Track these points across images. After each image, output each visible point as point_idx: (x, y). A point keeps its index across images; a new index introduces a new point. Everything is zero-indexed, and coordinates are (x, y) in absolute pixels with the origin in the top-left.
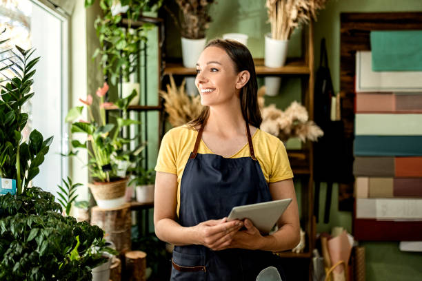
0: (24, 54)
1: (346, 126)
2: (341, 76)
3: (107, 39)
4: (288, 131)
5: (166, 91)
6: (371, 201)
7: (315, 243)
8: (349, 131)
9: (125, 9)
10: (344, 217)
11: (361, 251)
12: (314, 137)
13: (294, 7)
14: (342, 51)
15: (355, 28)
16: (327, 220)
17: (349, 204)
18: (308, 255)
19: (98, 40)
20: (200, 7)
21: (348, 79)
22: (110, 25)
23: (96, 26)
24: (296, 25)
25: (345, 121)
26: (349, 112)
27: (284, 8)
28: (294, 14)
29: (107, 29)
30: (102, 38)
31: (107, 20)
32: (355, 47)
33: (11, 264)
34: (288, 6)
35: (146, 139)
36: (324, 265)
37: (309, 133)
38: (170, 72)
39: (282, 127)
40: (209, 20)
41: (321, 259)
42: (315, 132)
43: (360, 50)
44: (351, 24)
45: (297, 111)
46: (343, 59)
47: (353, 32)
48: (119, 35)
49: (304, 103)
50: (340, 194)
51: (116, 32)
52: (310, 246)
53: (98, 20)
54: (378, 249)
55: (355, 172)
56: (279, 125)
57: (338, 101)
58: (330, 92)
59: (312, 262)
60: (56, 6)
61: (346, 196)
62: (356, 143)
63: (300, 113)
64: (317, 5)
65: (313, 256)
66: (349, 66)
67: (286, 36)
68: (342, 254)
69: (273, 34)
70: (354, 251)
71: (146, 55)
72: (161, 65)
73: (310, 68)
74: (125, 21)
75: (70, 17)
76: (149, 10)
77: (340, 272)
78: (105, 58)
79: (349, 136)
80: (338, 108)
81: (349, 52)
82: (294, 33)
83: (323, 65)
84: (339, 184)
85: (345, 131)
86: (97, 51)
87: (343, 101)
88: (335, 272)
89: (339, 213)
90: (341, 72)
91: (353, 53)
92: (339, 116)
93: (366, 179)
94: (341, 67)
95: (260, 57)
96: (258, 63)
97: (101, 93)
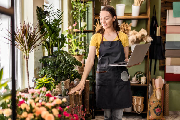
0: (59, 11)
1: (162, 38)
2: (161, 19)
3: (75, 7)
4: (140, 39)
5: (96, 25)
6: (171, 66)
7: (149, 82)
8: (164, 40)
10: (161, 73)
11: (167, 85)
12: (149, 41)
14: (161, 10)
15: (167, 1)
16: (154, 74)
17: (163, 68)
18: (147, 85)
19: (72, 7)
21: (163, 20)
23: (72, 2)
25: (162, 36)
26: (164, 34)
29: (76, 3)
30: (73, 6)
32: (167, 8)
33: (62, 67)
35: (88, 43)
36: (153, 89)
37: (148, 40)
38: (97, 18)
39: (138, 37)
41: (152, 86)
42: (150, 39)
43: (169, 9)
45: (143, 32)
46: (162, 13)
48: (80, 5)
49: (146, 29)
50: (160, 64)
51: (79, 4)
54: (173, 84)
55: (165, 56)
56: (137, 37)
57: (159, 29)
58: (156, 25)
59: (148, 87)
61: (162, 65)
62: (166, 45)
63: (145, 32)
65: (149, 85)
66: (164, 16)
67: (140, 5)
68: (160, 85)
69: (135, 4)
70: (164, 85)
71: (88, 12)
72: (94, 16)
73: (149, 16)
77: (159, 92)
78: (75, 13)
79: (164, 42)
80: (159, 31)
81: (164, 10)
82: (143, 3)
83: (154, 15)
84: (159, 60)
85: (162, 40)
86: (72, 11)
87: (162, 29)
88: (157, 91)
89: (159, 71)
90: (161, 17)
91: (166, 11)
92: (159, 34)
93: (170, 58)
94: (161, 15)
95: (130, 12)
96: (129, 15)
97: (74, 25)
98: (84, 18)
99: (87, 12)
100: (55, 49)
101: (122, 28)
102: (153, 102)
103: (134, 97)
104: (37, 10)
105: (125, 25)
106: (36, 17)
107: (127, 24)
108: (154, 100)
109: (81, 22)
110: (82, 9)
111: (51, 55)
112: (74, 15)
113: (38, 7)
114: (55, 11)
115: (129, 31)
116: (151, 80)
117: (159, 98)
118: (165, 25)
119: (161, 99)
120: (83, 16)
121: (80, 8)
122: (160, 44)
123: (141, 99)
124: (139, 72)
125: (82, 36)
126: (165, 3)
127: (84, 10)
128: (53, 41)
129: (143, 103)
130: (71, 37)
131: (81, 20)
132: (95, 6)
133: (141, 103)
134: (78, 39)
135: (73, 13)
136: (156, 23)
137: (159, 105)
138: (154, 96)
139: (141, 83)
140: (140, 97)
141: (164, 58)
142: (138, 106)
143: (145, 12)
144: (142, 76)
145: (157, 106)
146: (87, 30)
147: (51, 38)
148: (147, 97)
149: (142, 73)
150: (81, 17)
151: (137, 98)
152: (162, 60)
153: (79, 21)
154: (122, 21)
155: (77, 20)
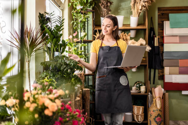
1: (160, 48)
2: (158, 30)
5: (96, 35)
6: (170, 75)
7: (149, 91)
8: (162, 50)
9: (82, 7)
10: (160, 82)
11: (167, 94)
12: (148, 50)
13: (140, 5)
14: (158, 21)
15: (163, 13)
16: (154, 83)
17: (162, 77)
20: (107, 6)
21: (161, 31)
22: (77, 13)
23: (72, 13)
24: (141, 11)
25: (160, 46)
26: (162, 44)
27: (137, 6)
28: (140, 8)
30: (74, 17)
31: (76, 11)
32: (163, 19)
34: (138, 5)
36: (152, 98)
37: (146, 49)
38: (97, 29)
40: (110, 11)
41: (152, 95)
42: (148, 48)
43: (165, 21)
44: (162, 11)
45: (142, 41)
46: (159, 24)
47: (162, 14)
48: (80, 16)
49: (144, 39)
50: (159, 73)
51: (79, 15)
52: (147, 92)
53: (73, 11)
54: (173, 94)
55: (164, 65)
57: (157, 39)
58: (154, 36)
59: (148, 97)
60: (60, 7)
61: (161, 74)
62: (164, 54)
64: (148, 4)
65: (148, 94)
66: (161, 27)
67: (138, 16)
68: (159, 94)
69: (133, 15)
70: (164, 94)
72: (93, 26)
73: (146, 27)
74: (82, 11)
75: (63, 10)
76: (90, 8)
77: (159, 100)
78: (75, 23)
79: (162, 52)
80: (157, 41)
81: (161, 21)
82: (140, 14)
83: (152, 26)
84: (158, 69)
85: (160, 50)
86: (72, 22)
87: (159, 39)
88: (156, 100)
89: (158, 81)
90: (158, 28)
91: (163, 22)
92: (157, 44)
93: (168, 68)
94: (158, 27)
95: (129, 23)
96: (128, 26)
97: (74, 35)
98: (84, 29)
99: (87, 22)
100: (57, 54)
101: (121, 37)
102: (154, 111)
103: (135, 106)
104: (39, 16)
105: (124, 35)
106: (38, 22)
107: (126, 34)
108: (154, 109)
109: (81, 32)
110: (82, 19)
111: (53, 60)
112: (74, 26)
113: (40, 14)
114: (57, 18)
115: (128, 40)
116: (151, 90)
117: (159, 107)
118: (163, 35)
119: (161, 108)
120: (83, 26)
121: (80, 18)
122: (158, 54)
123: (141, 108)
124: (139, 82)
125: (82, 45)
126: (161, 15)
127: (84, 20)
128: (54, 46)
129: (144, 112)
130: (71, 45)
131: (81, 30)
132: (94, 16)
133: (142, 112)
134: (78, 48)
135: (73, 23)
136: (154, 34)
137: (159, 114)
138: (155, 105)
139: (141, 93)
140: (140, 107)
141: (162, 68)
142: (138, 115)
143: (143, 23)
144: (142, 85)
145: (158, 115)
146: (87, 39)
147: (53, 44)
148: (148, 106)
149: (141, 82)
150: (81, 27)
151: (137, 107)
152: (161, 69)
153: (79, 30)
154: (121, 31)
155: (77, 30)
